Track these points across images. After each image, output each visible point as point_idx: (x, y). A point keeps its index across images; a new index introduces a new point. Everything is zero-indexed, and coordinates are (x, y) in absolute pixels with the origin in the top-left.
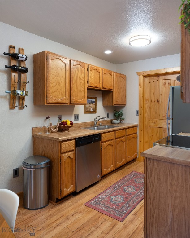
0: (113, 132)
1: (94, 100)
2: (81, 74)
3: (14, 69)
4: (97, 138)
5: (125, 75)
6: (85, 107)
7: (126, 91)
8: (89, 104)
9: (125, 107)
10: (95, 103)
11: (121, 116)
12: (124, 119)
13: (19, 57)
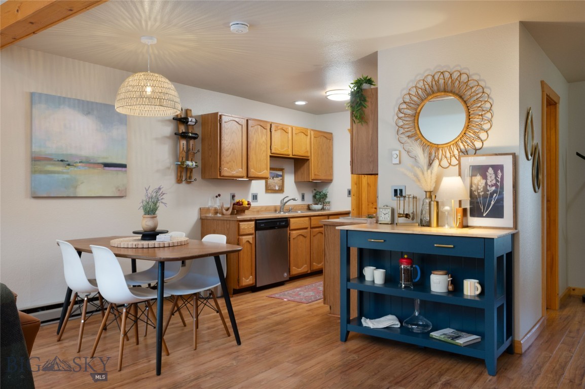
0: (307, 218)
1: (280, 173)
2: (262, 137)
3: (184, 136)
4: (284, 223)
5: (331, 134)
6: (266, 183)
7: (332, 158)
8: (273, 178)
9: (332, 184)
10: (281, 178)
11: (325, 199)
12: (329, 202)
13: (188, 122)
